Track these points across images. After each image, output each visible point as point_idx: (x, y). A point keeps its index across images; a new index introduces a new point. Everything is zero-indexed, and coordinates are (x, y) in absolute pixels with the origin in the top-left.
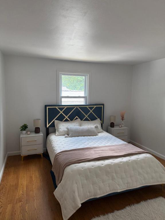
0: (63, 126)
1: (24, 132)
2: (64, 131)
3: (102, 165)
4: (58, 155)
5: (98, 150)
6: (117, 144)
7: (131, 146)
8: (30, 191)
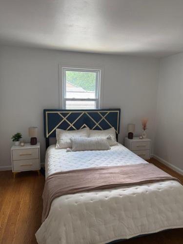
0: (65, 137)
1: (17, 143)
2: (66, 143)
3: (106, 197)
4: (50, 178)
5: (105, 173)
6: (133, 163)
7: (152, 167)
8: (12, 224)
